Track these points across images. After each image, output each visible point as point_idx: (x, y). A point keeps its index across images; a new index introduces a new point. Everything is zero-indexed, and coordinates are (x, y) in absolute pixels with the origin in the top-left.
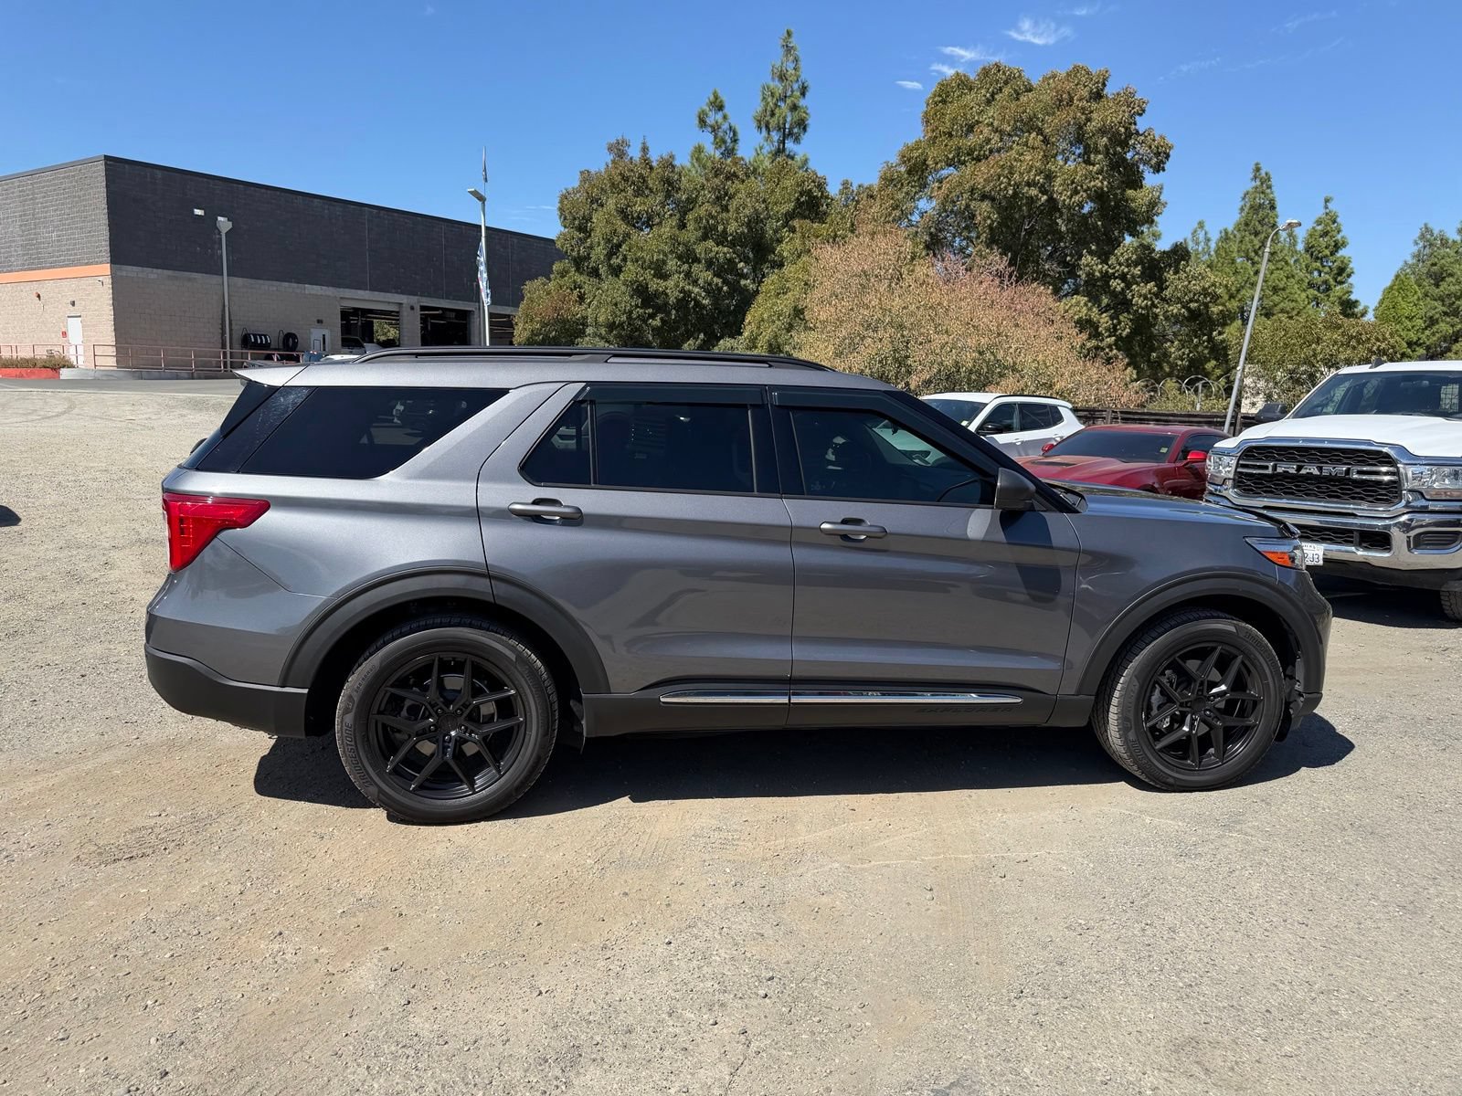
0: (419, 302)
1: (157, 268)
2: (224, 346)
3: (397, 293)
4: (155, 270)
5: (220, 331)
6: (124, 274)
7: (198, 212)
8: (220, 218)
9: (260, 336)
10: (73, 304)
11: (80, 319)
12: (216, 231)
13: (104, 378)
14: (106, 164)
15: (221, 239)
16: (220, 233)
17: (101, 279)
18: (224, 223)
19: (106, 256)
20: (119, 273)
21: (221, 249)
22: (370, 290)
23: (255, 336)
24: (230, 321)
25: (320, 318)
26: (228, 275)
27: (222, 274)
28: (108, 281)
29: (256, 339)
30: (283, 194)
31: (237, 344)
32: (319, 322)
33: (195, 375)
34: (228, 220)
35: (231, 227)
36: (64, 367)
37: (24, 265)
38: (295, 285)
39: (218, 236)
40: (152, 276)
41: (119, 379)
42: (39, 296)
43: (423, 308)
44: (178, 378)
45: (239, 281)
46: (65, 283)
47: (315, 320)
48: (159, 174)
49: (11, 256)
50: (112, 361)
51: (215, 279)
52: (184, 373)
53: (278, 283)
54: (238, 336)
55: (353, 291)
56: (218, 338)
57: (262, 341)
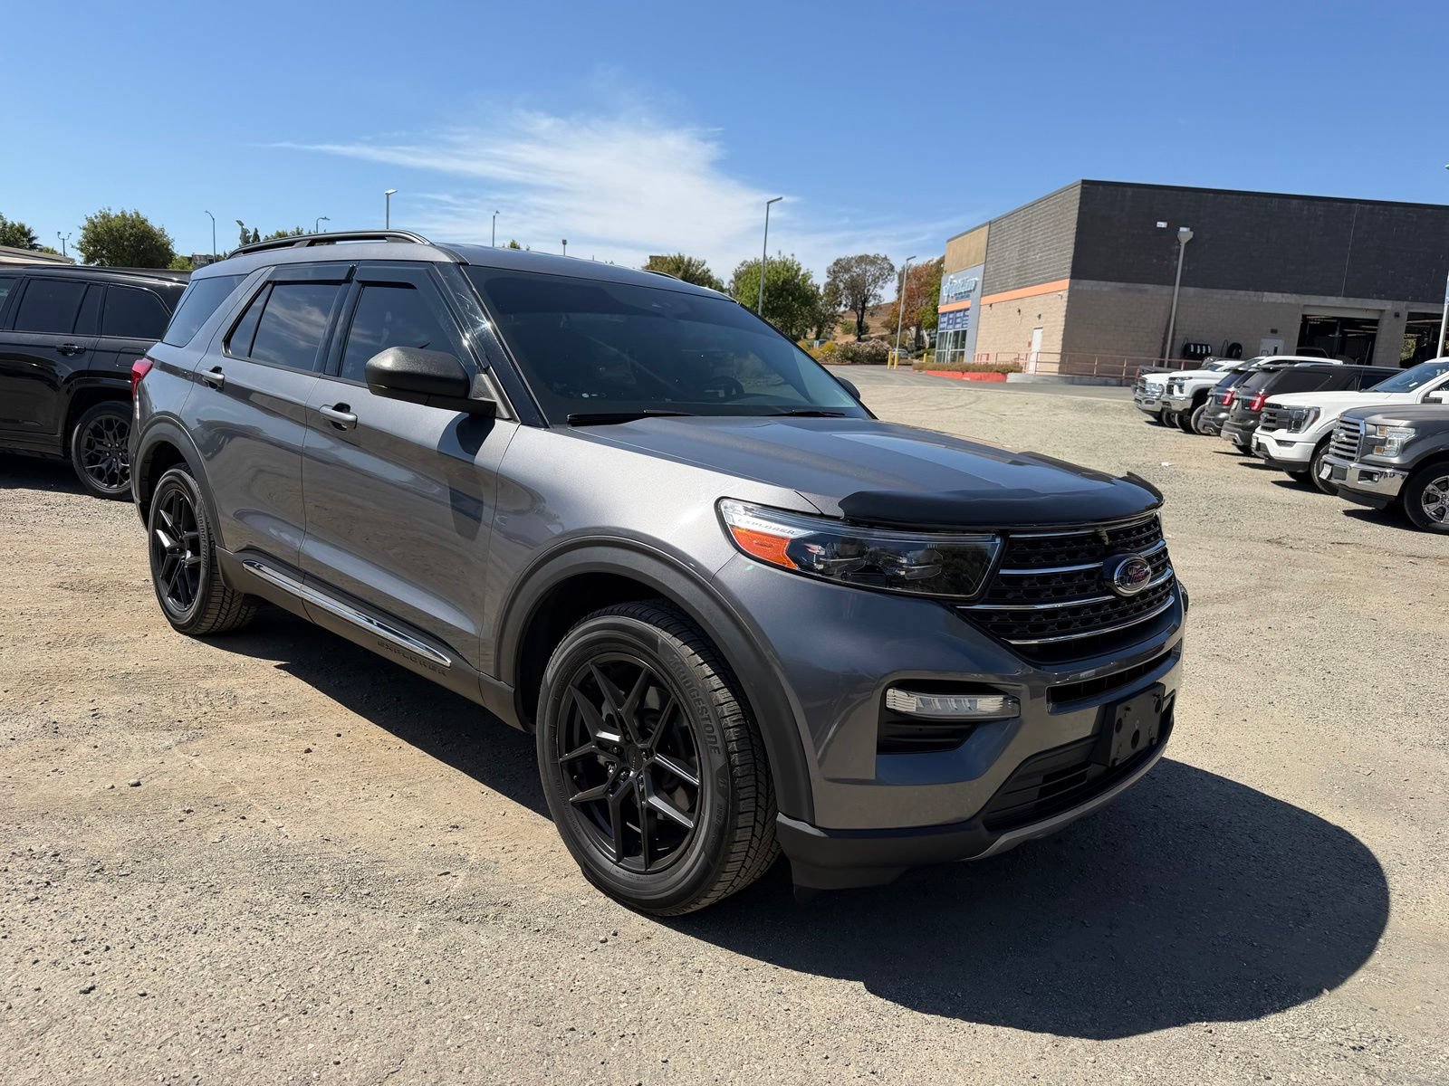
0: (1407, 308)
1: (1111, 281)
2: (1163, 356)
3: (1380, 298)
4: (1109, 283)
5: (1162, 341)
6: (1080, 288)
7: (1162, 225)
8: (1182, 229)
9: (1201, 346)
10: (1040, 316)
11: (1041, 330)
12: (1177, 242)
13: (1041, 382)
14: (1082, 187)
15: (1179, 250)
16: (1180, 243)
17: (1060, 293)
18: (1185, 233)
19: (1068, 272)
20: (1076, 287)
21: (1178, 260)
22: (1344, 296)
23: (1195, 346)
24: (1174, 330)
25: (1275, 328)
26: (1180, 285)
27: (1174, 285)
28: (1065, 294)
29: (1196, 349)
30: (1256, 198)
31: (1177, 354)
32: (1274, 331)
33: (1124, 382)
34: (1191, 230)
35: (1191, 236)
36: (1011, 371)
37: (1015, 285)
38: (1252, 293)
39: (1177, 247)
40: (1105, 289)
41: (1052, 383)
42: (1019, 311)
43: (1412, 316)
44: (1106, 384)
45: (1191, 290)
46: (1037, 298)
47: (1269, 329)
48: (1129, 191)
49: (1009, 278)
50: (1056, 368)
51: (1166, 290)
52: (1113, 381)
53: (1233, 291)
54: (1179, 346)
55: (1322, 297)
56: (1158, 348)
57: (1202, 350)
